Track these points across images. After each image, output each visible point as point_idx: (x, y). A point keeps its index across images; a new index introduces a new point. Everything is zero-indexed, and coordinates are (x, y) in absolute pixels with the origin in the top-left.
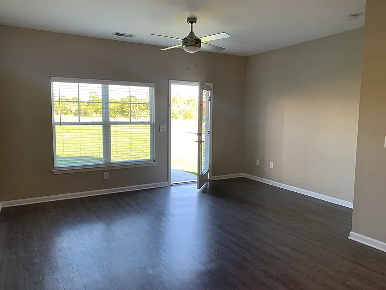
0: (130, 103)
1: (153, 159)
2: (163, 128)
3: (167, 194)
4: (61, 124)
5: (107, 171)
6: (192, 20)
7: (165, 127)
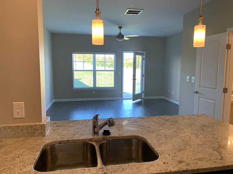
0: (105, 62)
1: (115, 87)
2: (120, 73)
3: (122, 102)
4: (76, 71)
5: (94, 91)
6: (120, 28)
7: (121, 72)
